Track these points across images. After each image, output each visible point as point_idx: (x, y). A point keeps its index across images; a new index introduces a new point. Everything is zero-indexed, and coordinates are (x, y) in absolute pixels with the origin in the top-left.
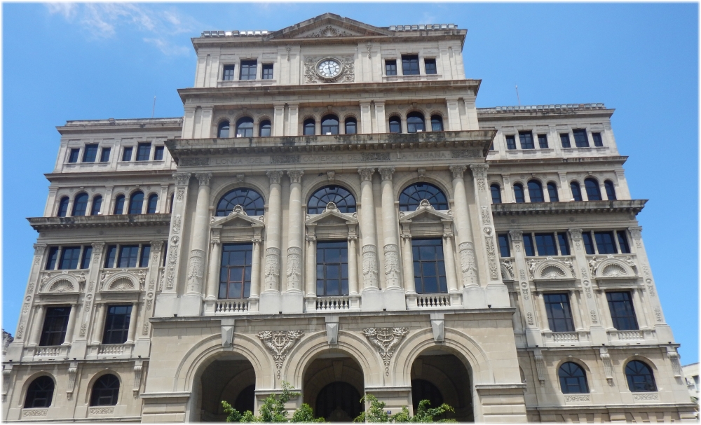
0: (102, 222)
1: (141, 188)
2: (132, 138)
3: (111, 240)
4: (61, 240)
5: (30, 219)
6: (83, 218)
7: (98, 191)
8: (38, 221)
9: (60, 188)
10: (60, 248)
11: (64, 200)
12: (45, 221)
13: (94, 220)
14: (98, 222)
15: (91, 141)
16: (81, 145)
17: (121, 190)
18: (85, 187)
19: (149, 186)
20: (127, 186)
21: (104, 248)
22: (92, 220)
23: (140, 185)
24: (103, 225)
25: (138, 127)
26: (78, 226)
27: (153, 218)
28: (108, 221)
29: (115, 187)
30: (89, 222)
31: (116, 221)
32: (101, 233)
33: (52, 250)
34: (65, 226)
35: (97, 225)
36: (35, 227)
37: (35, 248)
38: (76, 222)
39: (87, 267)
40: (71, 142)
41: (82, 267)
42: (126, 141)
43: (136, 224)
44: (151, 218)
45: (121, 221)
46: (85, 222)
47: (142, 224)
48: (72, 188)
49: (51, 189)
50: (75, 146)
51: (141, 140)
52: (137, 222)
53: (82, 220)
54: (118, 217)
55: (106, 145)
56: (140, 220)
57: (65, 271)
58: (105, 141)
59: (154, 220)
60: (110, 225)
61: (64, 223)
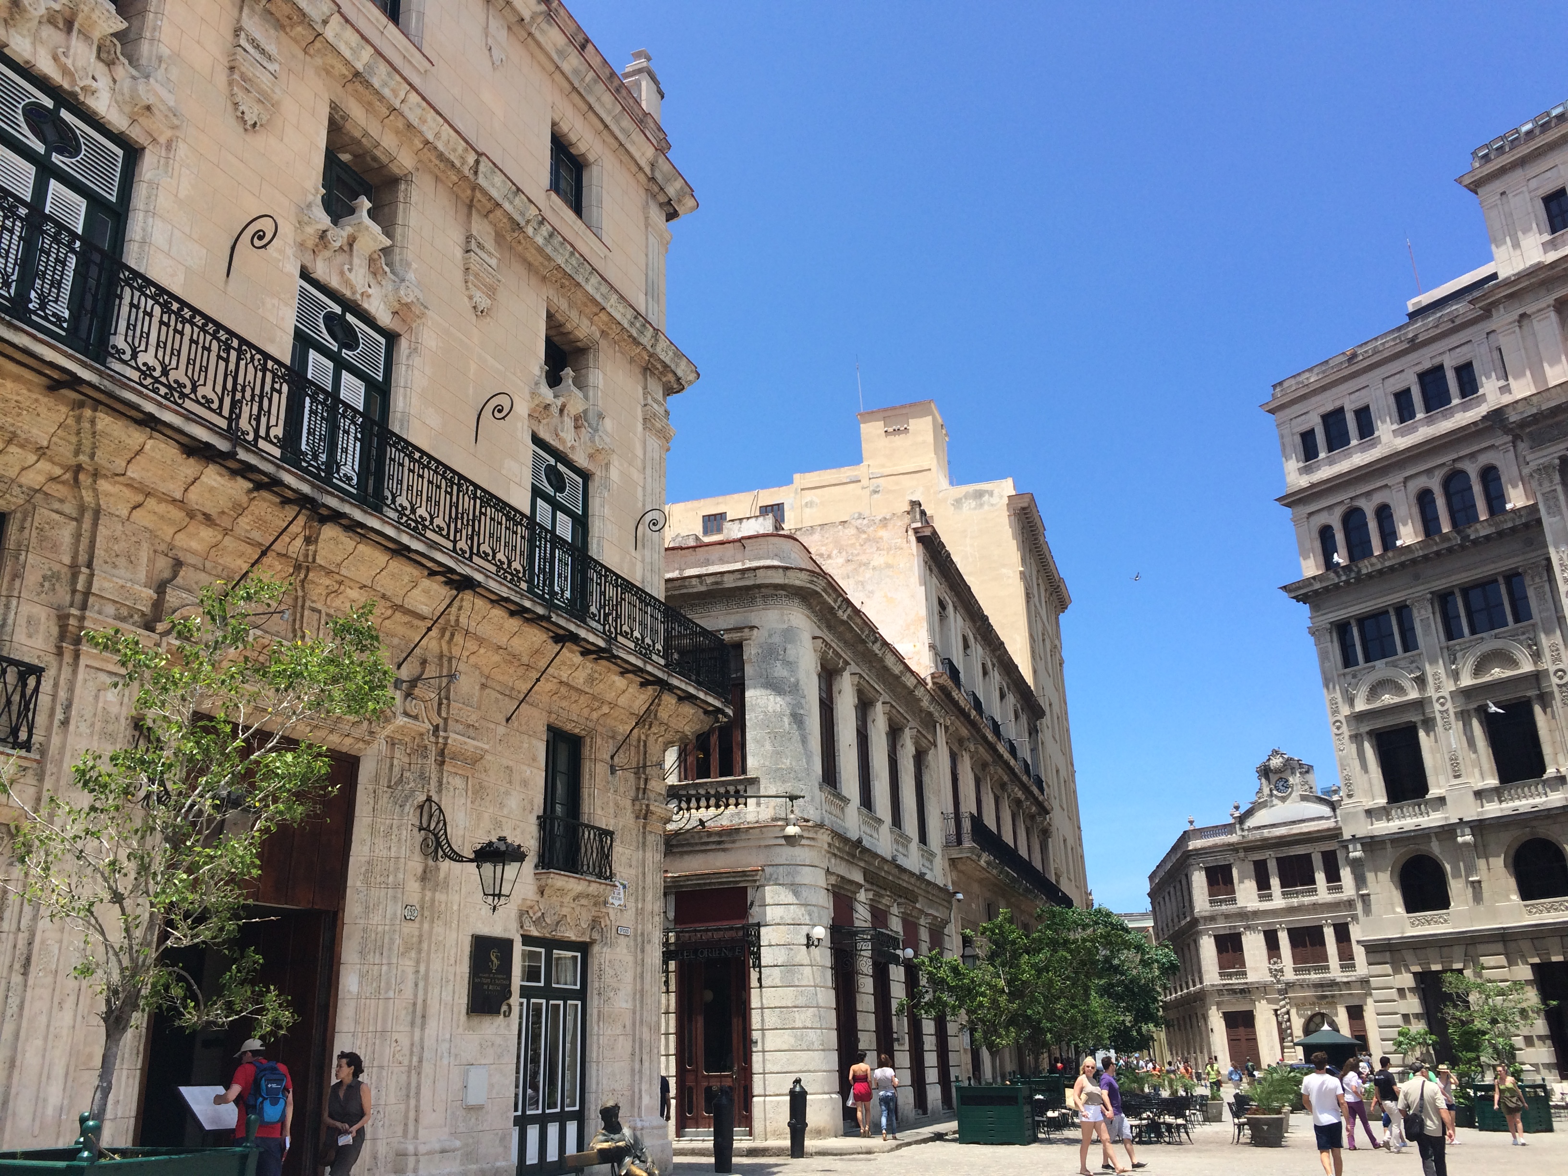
0: (1410, 557)
1: (1459, 465)
2: (1403, 371)
3: (1440, 584)
4: (1350, 610)
5: (1285, 588)
6: (1374, 560)
7: (1378, 499)
8: (1300, 588)
9: (1310, 514)
10: (1353, 623)
11: (1326, 534)
12: (1311, 584)
13: (1394, 557)
14: (1403, 558)
15: (1329, 407)
16: (1314, 421)
17: (1422, 482)
18: (1351, 499)
19: (1472, 456)
20: (1429, 472)
21: (1432, 604)
22: (1389, 559)
23: (1454, 461)
24: (1414, 561)
25: (1405, 345)
26: (1370, 576)
27: (1506, 521)
28: (1421, 553)
29: (1406, 479)
30: (1387, 564)
31: (1435, 549)
32: (1417, 577)
33: (1342, 629)
34: (1347, 582)
35: (1402, 565)
36: (1298, 599)
37: (1313, 634)
38: (1364, 571)
39: (1416, 647)
40: (1294, 421)
41: (1406, 650)
42: (1391, 380)
43: (1475, 542)
44: (1502, 522)
45: (1446, 545)
46: (1379, 567)
47: (1487, 538)
48: (1330, 508)
49: (1296, 521)
50: (1305, 428)
51: (1420, 369)
52: (1477, 538)
53: (1372, 565)
54: (1437, 539)
55: (1359, 405)
56: (1483, 533)
57: (1379, 664)
58: (1353, 397)
59: (1510, 525)
60: (1426, 557)
61: (1344, 578)
